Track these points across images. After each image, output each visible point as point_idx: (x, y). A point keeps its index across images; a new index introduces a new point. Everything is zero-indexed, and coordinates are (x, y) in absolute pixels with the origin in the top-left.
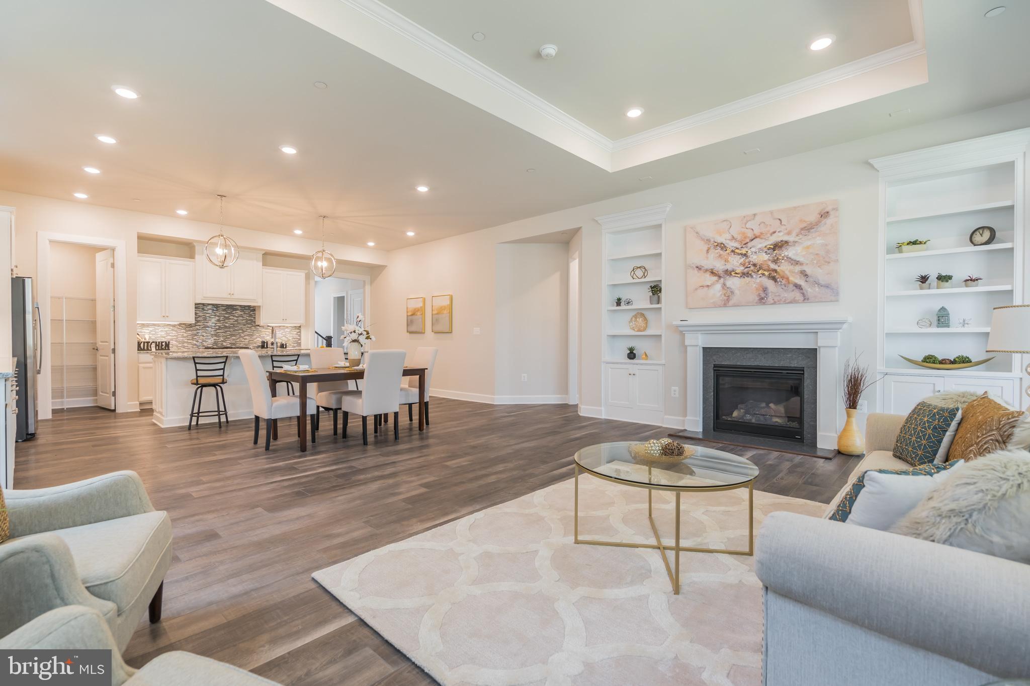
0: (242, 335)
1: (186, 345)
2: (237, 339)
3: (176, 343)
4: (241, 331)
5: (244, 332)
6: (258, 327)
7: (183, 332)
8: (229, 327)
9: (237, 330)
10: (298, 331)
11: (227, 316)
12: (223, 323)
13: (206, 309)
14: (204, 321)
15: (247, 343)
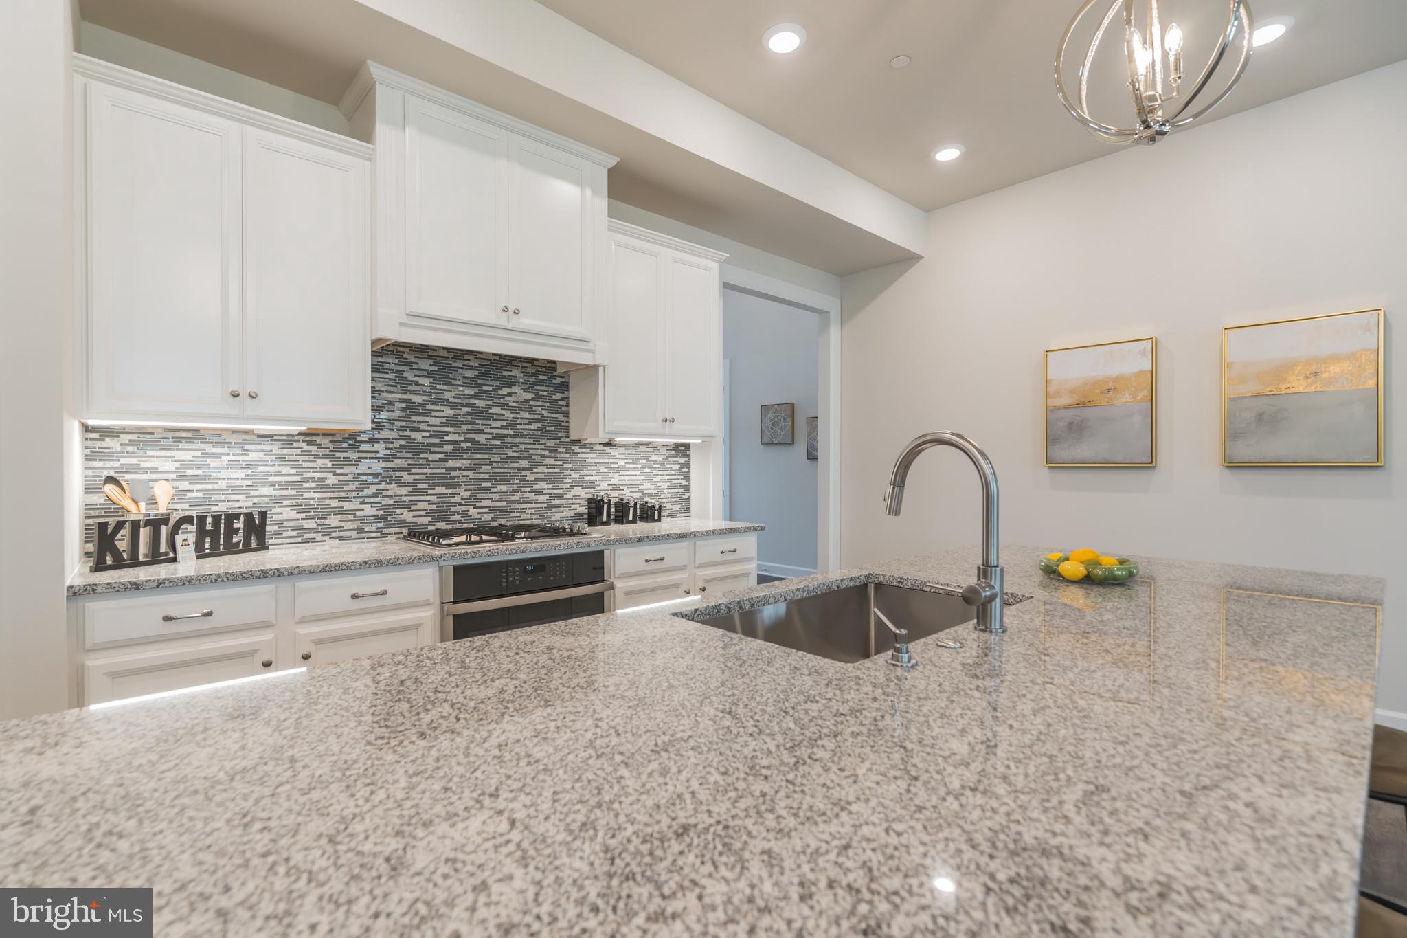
0: (530, 477)
1: (333, 521)
2: (513, 493)
3: (293, 514)
4: (524, 463)
5: (536, 464)
6: (576, 448)
7: (324, 470)
8: (488, 449)
10: (682, 460)
11: (480, 403)
12: (469, 431)
13: (410, 375)
14: (403, 424)
15: (545, 505)
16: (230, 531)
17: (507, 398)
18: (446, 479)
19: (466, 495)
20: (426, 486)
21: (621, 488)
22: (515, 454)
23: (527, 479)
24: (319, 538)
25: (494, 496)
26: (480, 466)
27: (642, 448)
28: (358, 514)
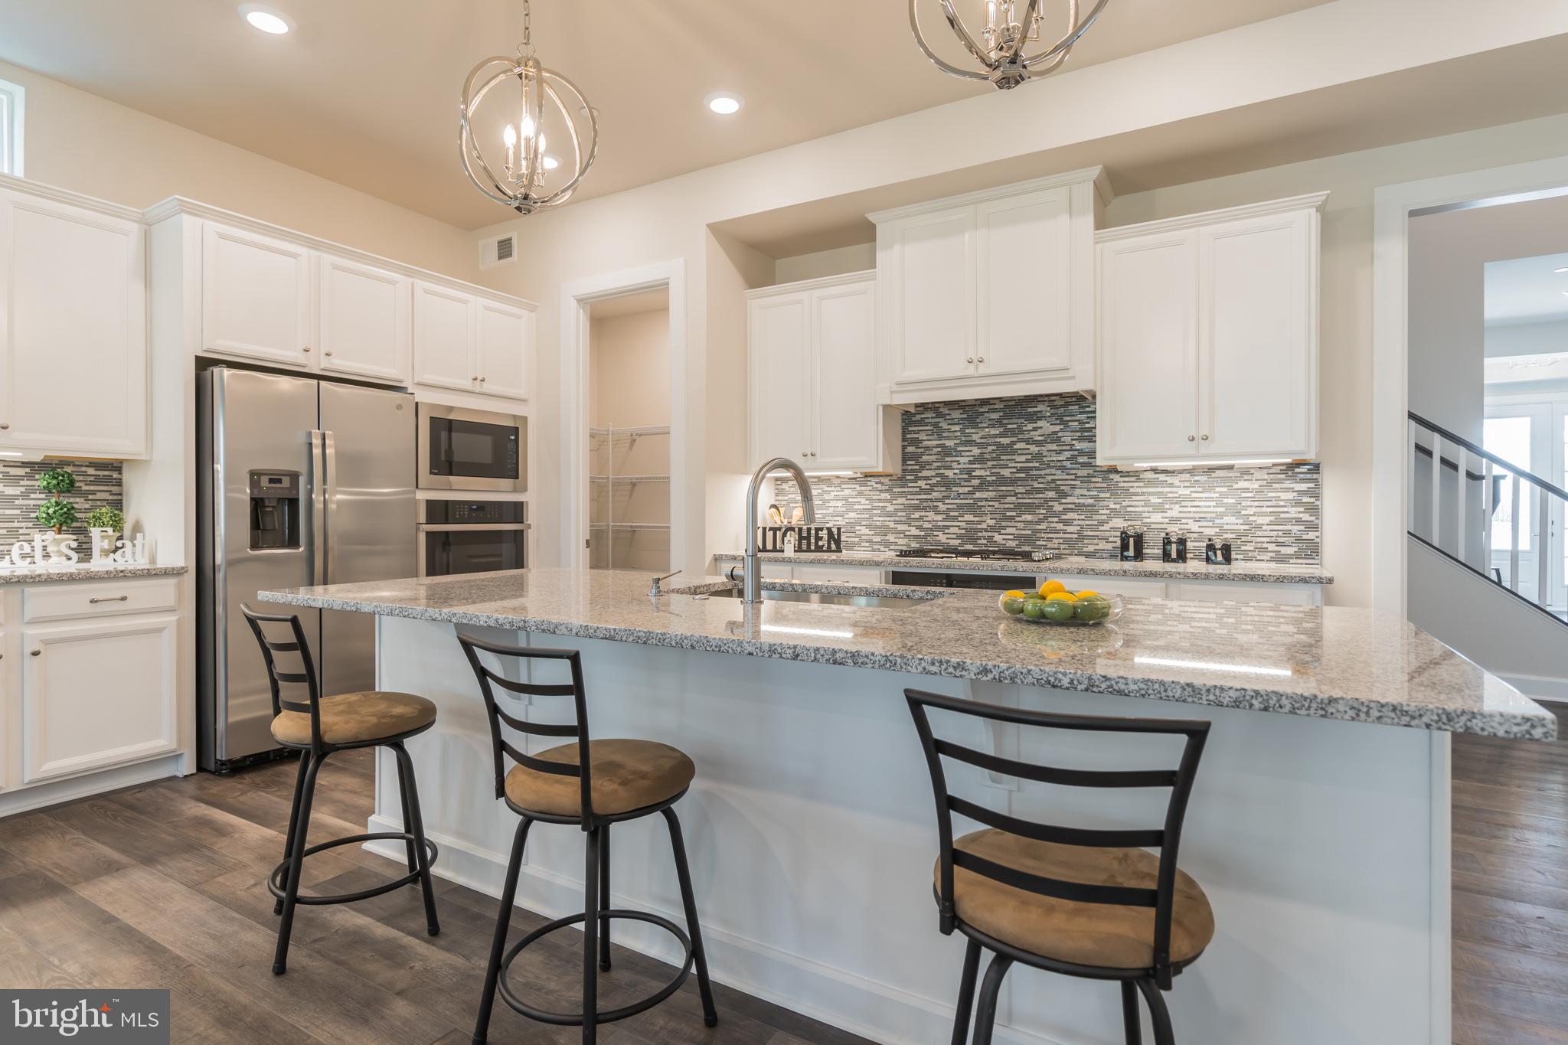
0: (1058, 508)
1: (891, 538)
2: (1039, 522)
4: (1051, 494)
5: (1065, 495)
6: (1116, 477)
7: (884, 501)
8: (1013, 482)
9: (1039, 491)
10: (1304, 486)
11: (1005, 441)
12: (994, 467)
13: (944, 425)
14: (939, 464)
15: (1076, 536)
16: (818, 538)
17: (1032, 433)
18: (974, 508)
19: (992, 522)
20: (956, 514)
21: (1183, 521)
22: (1041, 486)
23: (1054, 509)
24: (882, 549)
25: (1018, 524)
26: (1004, 497)
27: (1219, 473)
28: (907, 533)
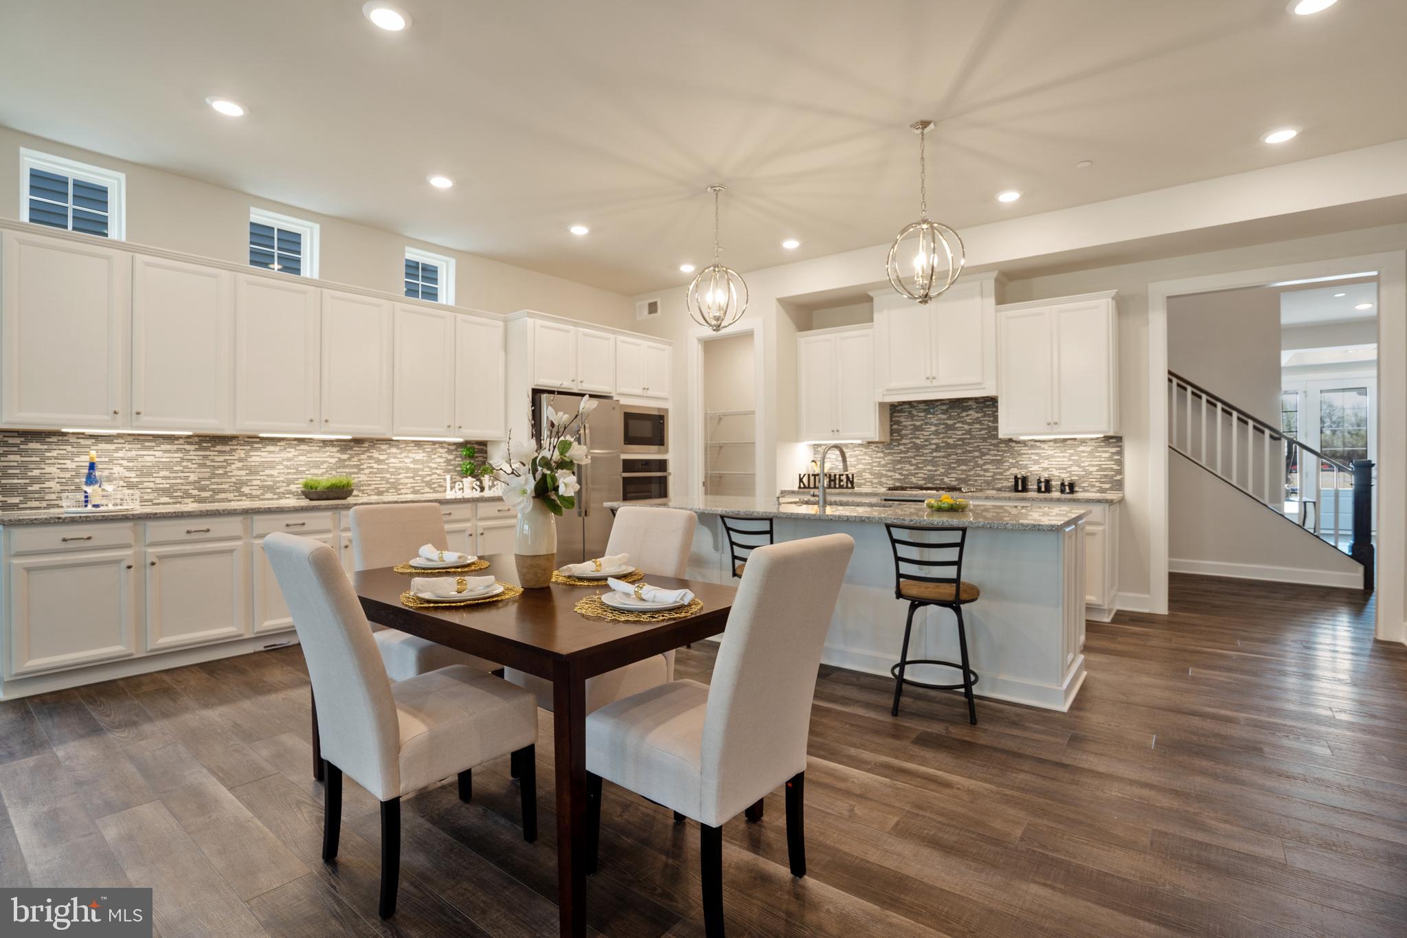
0: (980, 462)
1: (884, 480)
2: (969, 471)
3: (870, 476)
4: (977, 454)
5: (985, 454)
6: (1013, 444)
7: (880, 458)
8: (955, 446)
9: (970, 452)
10: (1114, 450)
11: (950, 422)
12: (944, 438)
13: (915, 413)
14: (912, 436)
15: (991, 478)
16: (841, 481)
17: (966, 418)
18: (934, 462)
19: (942, 470)
20: (922, 466)
21: (1050, 469)
22: (971, 449)
23: (979, 462)
24: (879, 486)
25: (958, 472)
26: (950, 455)
27: (1069, 442)
28: (893, 477)
